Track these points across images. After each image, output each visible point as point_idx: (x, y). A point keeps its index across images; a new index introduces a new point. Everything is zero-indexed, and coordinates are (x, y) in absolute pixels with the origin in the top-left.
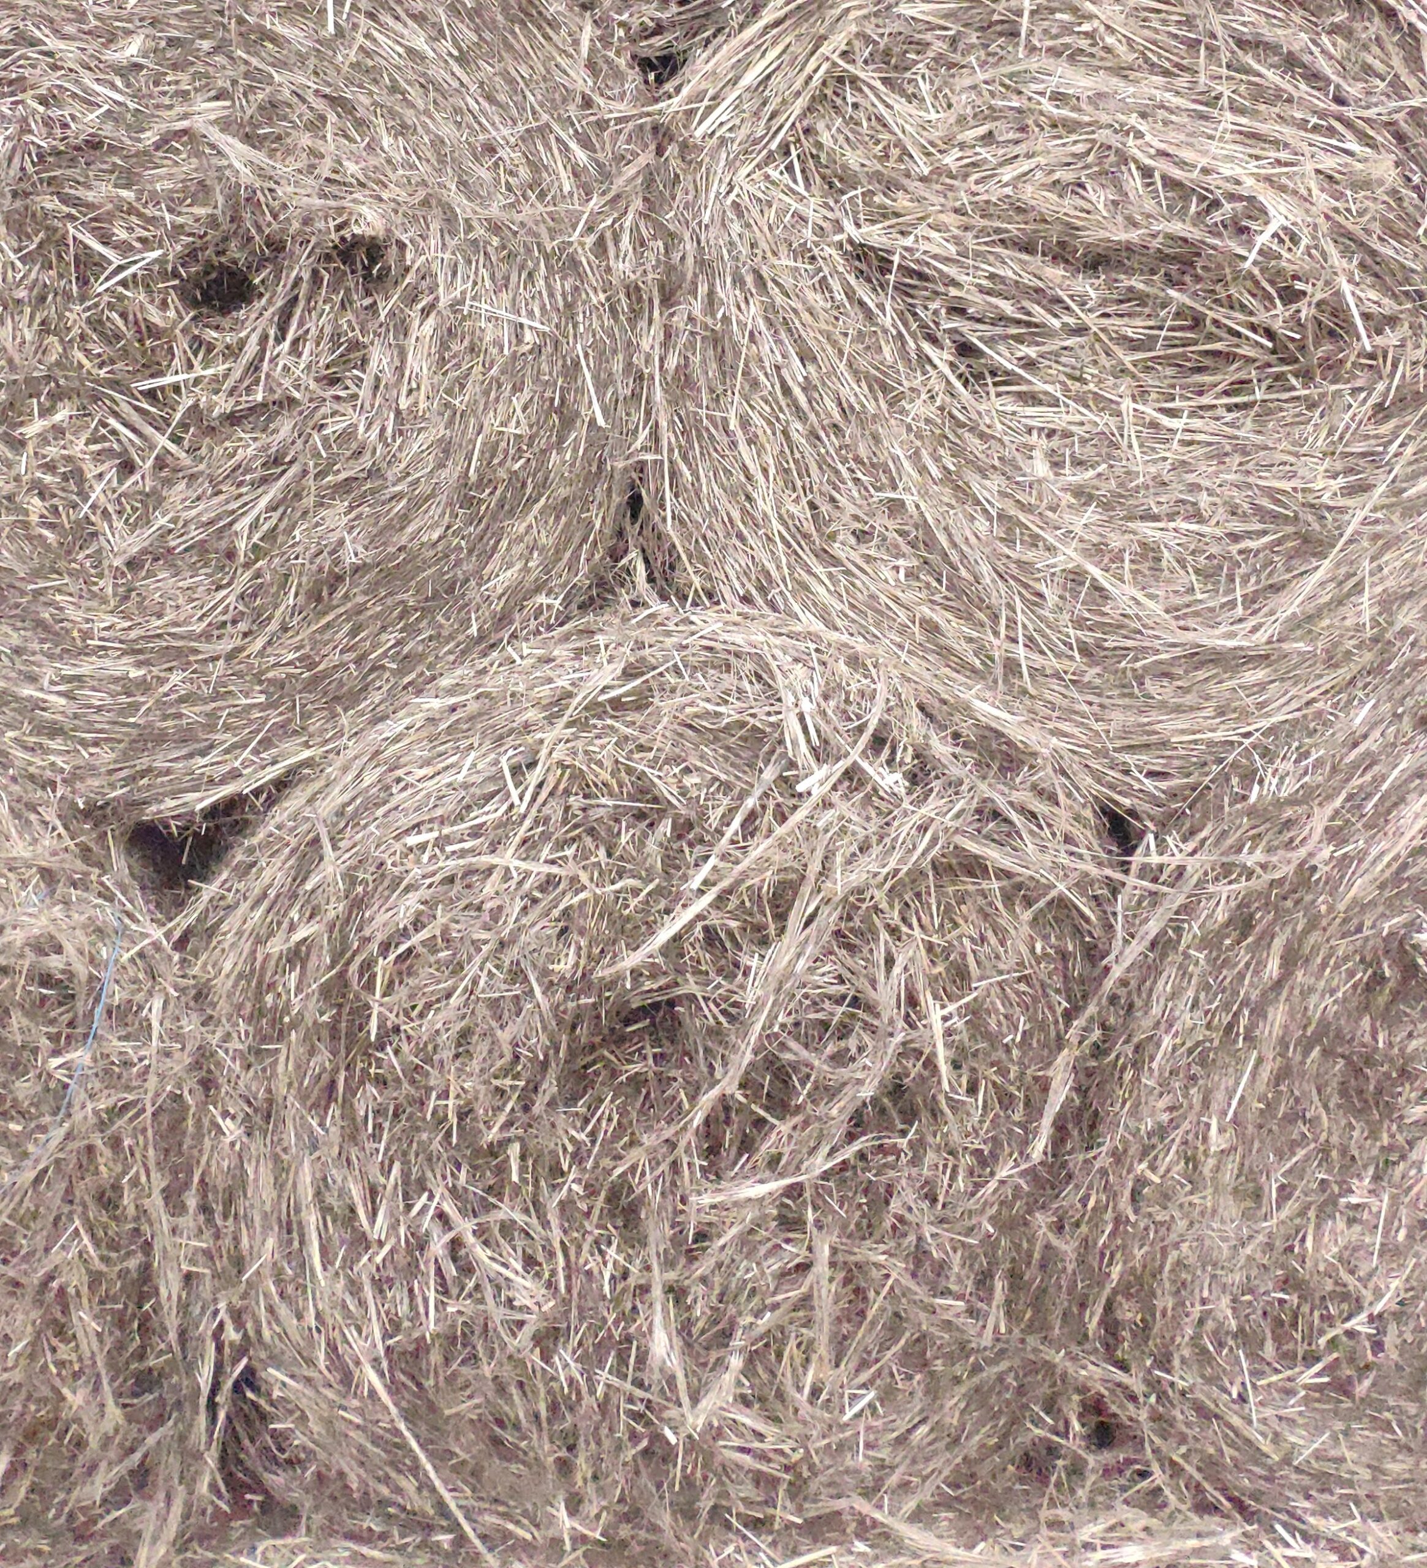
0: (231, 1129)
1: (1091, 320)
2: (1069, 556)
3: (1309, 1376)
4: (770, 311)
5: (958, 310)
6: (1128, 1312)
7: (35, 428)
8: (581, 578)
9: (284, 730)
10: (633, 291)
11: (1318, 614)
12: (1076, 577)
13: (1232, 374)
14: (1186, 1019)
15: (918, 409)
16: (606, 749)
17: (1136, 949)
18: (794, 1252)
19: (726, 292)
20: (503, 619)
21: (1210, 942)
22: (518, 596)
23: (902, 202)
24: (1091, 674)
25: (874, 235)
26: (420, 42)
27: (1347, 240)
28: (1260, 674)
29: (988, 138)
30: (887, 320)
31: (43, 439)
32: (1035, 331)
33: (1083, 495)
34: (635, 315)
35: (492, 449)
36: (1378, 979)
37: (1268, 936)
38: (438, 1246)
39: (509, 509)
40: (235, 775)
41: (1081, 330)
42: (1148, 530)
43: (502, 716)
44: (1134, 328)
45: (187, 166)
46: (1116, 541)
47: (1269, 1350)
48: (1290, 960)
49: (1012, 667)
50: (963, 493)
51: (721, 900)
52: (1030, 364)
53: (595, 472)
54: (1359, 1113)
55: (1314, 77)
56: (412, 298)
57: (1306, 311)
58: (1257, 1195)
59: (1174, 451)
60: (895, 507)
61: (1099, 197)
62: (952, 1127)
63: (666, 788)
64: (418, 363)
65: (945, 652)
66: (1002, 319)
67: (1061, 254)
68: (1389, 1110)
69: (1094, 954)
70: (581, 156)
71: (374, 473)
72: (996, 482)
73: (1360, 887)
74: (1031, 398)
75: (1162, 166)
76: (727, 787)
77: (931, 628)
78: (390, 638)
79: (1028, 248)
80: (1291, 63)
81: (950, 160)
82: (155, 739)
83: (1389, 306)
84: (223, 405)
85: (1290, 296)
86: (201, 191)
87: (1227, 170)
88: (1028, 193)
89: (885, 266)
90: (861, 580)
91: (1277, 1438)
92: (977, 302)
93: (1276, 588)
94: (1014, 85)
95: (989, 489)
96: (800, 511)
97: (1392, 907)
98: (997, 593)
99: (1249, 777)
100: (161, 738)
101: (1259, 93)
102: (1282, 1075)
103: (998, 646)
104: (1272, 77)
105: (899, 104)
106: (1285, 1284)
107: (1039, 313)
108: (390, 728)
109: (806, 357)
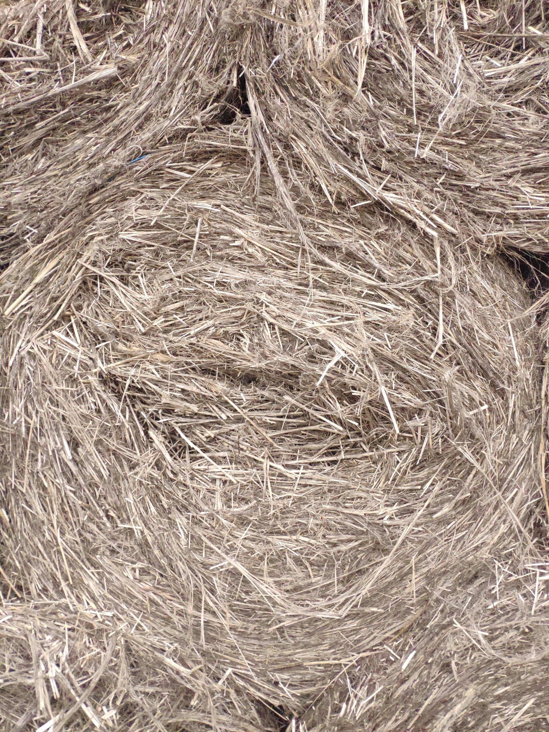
1: (245, 413)
2: (229, 562)
23: (133, 348)
25: (117, 368)
27: (389, 364)
29: (180, 310)
32: (214, 421)
41: (239, 420)
42: (280, 541)
44: (269, 417)
55: (367, 266)
59: (294, 492)
61: (246, 341)
66: (193, 415)
67: (225, 375)
75: (279, 323)
79: (206, 373)
80: (351, 257)
81: (158, 323)
83: (417, 402)
87: (309, 324)
88: (205, 341)
90: (114, 576)
92: (179, 406)
93: (361, 573)
94: (194, 277)
105: (127, 290)
107: (216, 412)
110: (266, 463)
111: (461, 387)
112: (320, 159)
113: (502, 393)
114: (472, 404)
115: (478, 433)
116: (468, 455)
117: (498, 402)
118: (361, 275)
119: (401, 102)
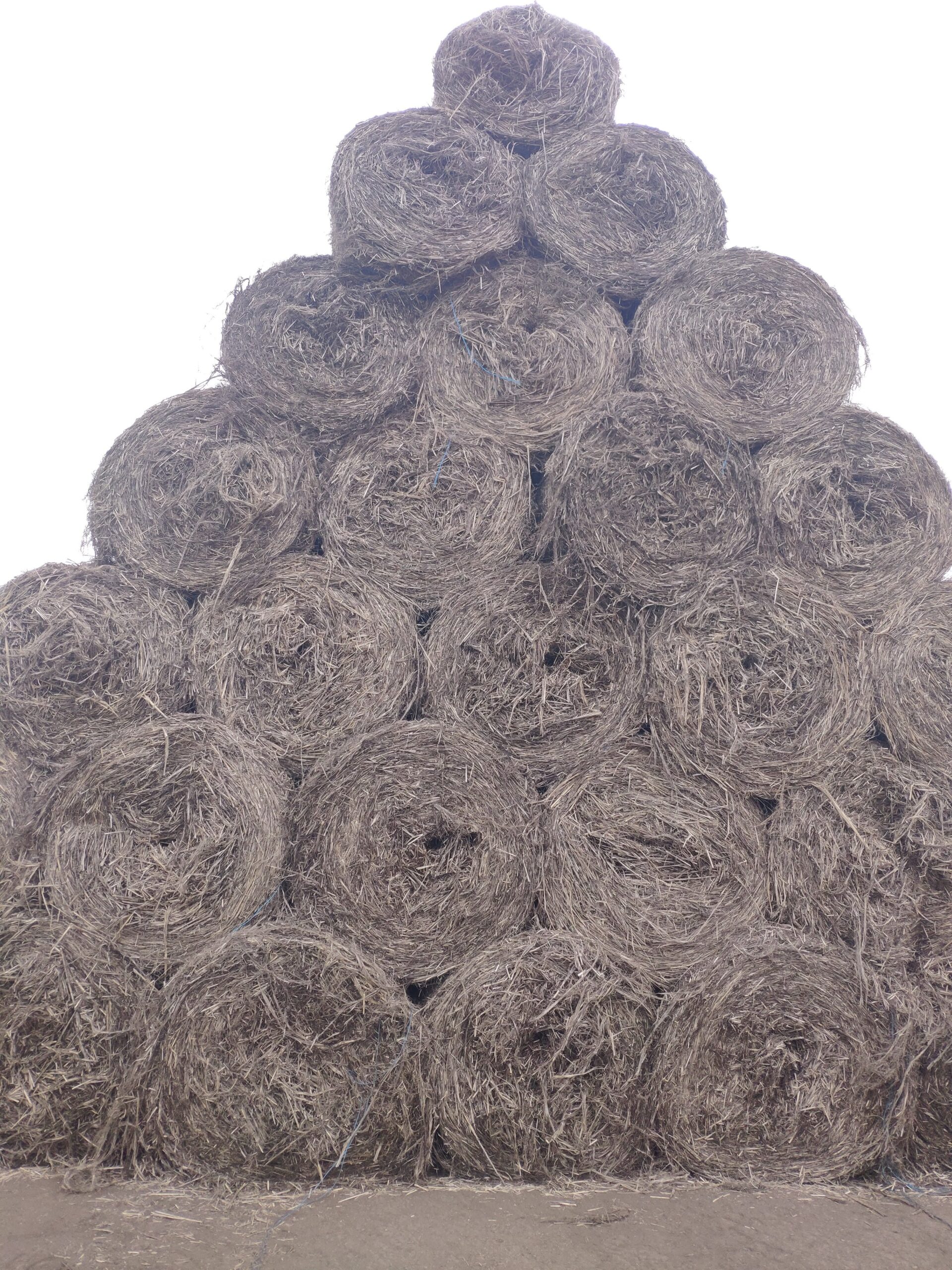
0: (438, 1061)
1: (648, 857)
2: (644, 918)
3: (707, 1138)
4: (570, 852)
5: (616, 854)
6: (661, 1118)
7: (391, 879)
8: (523, 922)
9: (448, 960)
10: (537, 847)
11: (705, 936)
12: (646, 924)
13: (683, 872)
14: (675, 1039)
15: (606, 879)
16: (531, 965)
17: (662, 1020)
18: (576, 1099)
19: (559, 847)
20: (503, 932)
21: (679, 1019)
22: (507, 926)
23: (601, 825)
24: (650, 950)
25: (595, 833)
26: (487, 785)
27: (709, 841)
28: (692, 951)
29: (622, 811)
30: (599, 855)
31: (394, 881)
32: (635, 860)
33: (647, 903)
34: (537, 853)
35: (501, 887)
36: (722, 1031)
37: (693, 1018)
38: (489, 1091)
39: (505, 903)
40: (435, 972)
41: (645, 860)
42: (663, 912)
43: (505, 955)
44: (658, 860)
45: (429, 812)
46: (655, 915)
47: (698, 1131)
48: (700, 1025)
49: (630, 947)
50: (618, 901)
51: (559, 1003)
52: (633, 868)
53: (527, 893)
54: (720, 1068)
55: (699, 799)
56: (483, 847)
57: (698, 857)
58: (693, 1088)
59: (669, 892)
60: (601, 905)
61: (649, 826)
62: (617, 1068)
63: (546, 976)
64: (484, 864)
65: (614, 943)
66: (626, 856)
67: (640, 840)
68: (727, 1067)
69: (651, 1023)
70: (525, 813)
71: (473, 892)
72: (626, 899)
73: (716, 1005)
74: (634, 877)
75: (663, 820)
76: (560, 976)
77: (610, 937)
78: (475, 936)
79: (632, 838)
80: (693, 795)
81: (613, 816)
82: (416, 961)
83: (719, 857)
84: (437, 874)
85: (695, 854)
86: (432, 819)
87: (678, 822)
88: (631, 825)
89: (598, 842)
90: (593, 924)
91: (700, 1155)
92: (620, 852)
93: (695, 928)
94: (628, 798)
95: (623, 901)
96: (578, 905)
97: (725, 1011)
98: (627, 928)
99: (689, 977)
100: (417, 962)
101: (686, 802)
102: (700, 1056)
103: (627, 942)
104: (688, 799)
105: (600, 801)
106: (701, 1112)
107: (636, 855)
108: (478, 958)
109: (579, 864)
110: (657, 880)
111: (736, 852)
112: (681, 756)
113: (752, 856)
114: (741, 859)
115: (743, 871)
116: (739, 880)
117: (751, 860)
118: (697, 803)
119: (713, 737)
